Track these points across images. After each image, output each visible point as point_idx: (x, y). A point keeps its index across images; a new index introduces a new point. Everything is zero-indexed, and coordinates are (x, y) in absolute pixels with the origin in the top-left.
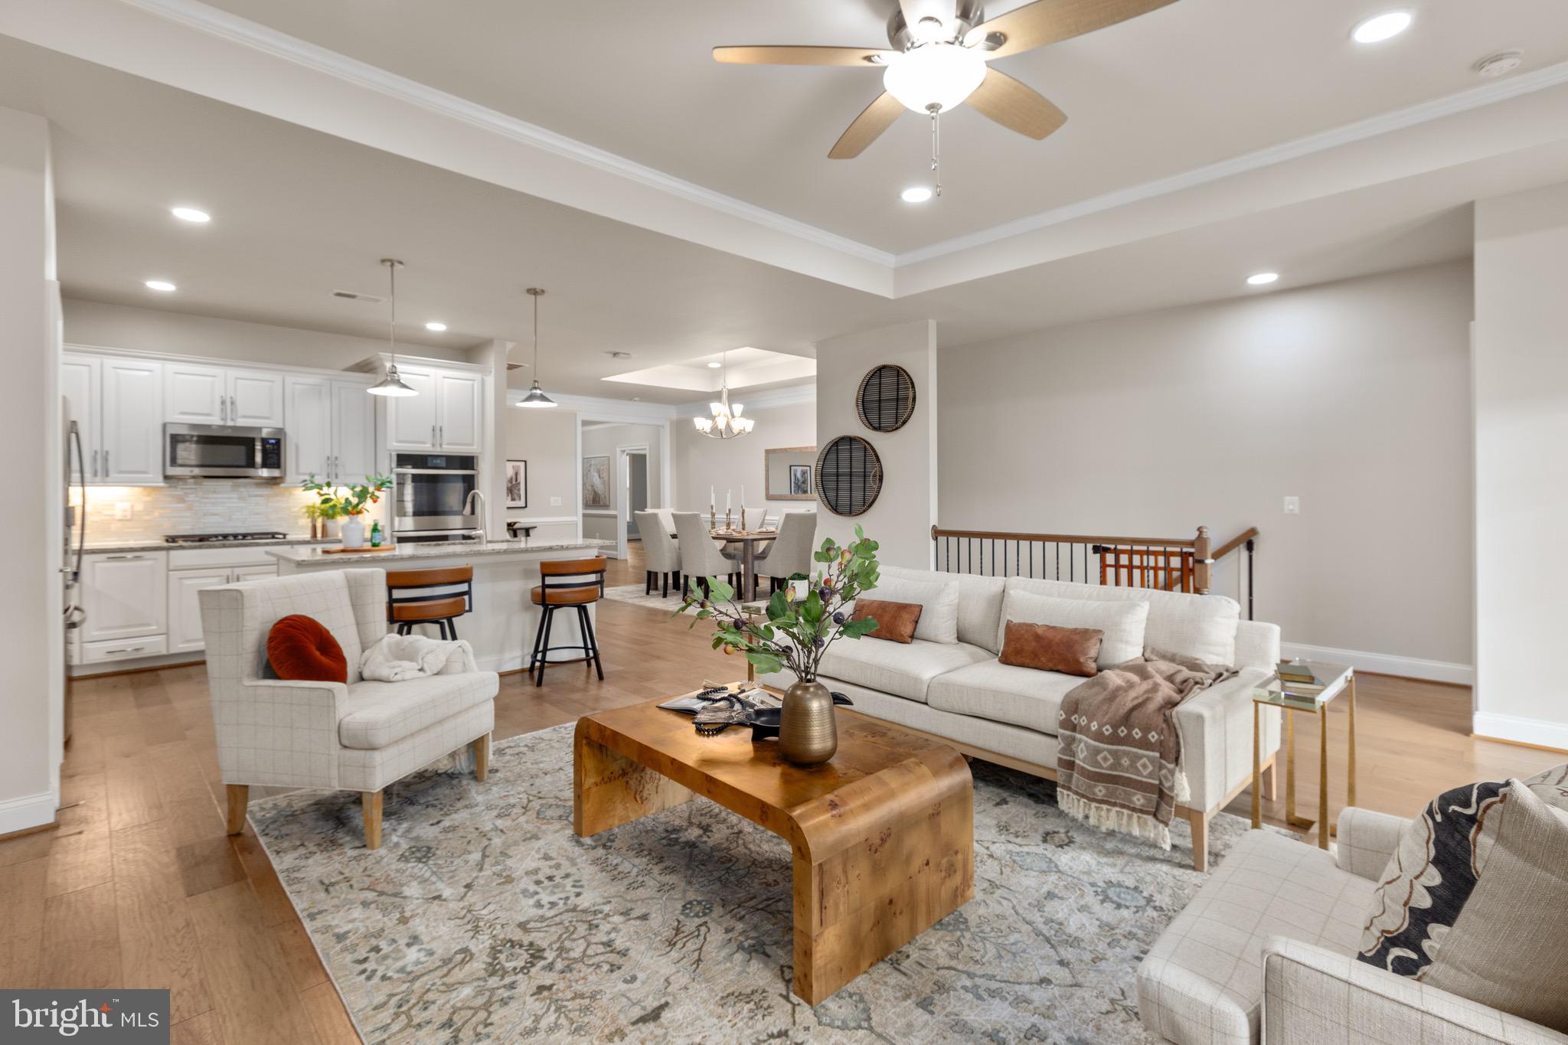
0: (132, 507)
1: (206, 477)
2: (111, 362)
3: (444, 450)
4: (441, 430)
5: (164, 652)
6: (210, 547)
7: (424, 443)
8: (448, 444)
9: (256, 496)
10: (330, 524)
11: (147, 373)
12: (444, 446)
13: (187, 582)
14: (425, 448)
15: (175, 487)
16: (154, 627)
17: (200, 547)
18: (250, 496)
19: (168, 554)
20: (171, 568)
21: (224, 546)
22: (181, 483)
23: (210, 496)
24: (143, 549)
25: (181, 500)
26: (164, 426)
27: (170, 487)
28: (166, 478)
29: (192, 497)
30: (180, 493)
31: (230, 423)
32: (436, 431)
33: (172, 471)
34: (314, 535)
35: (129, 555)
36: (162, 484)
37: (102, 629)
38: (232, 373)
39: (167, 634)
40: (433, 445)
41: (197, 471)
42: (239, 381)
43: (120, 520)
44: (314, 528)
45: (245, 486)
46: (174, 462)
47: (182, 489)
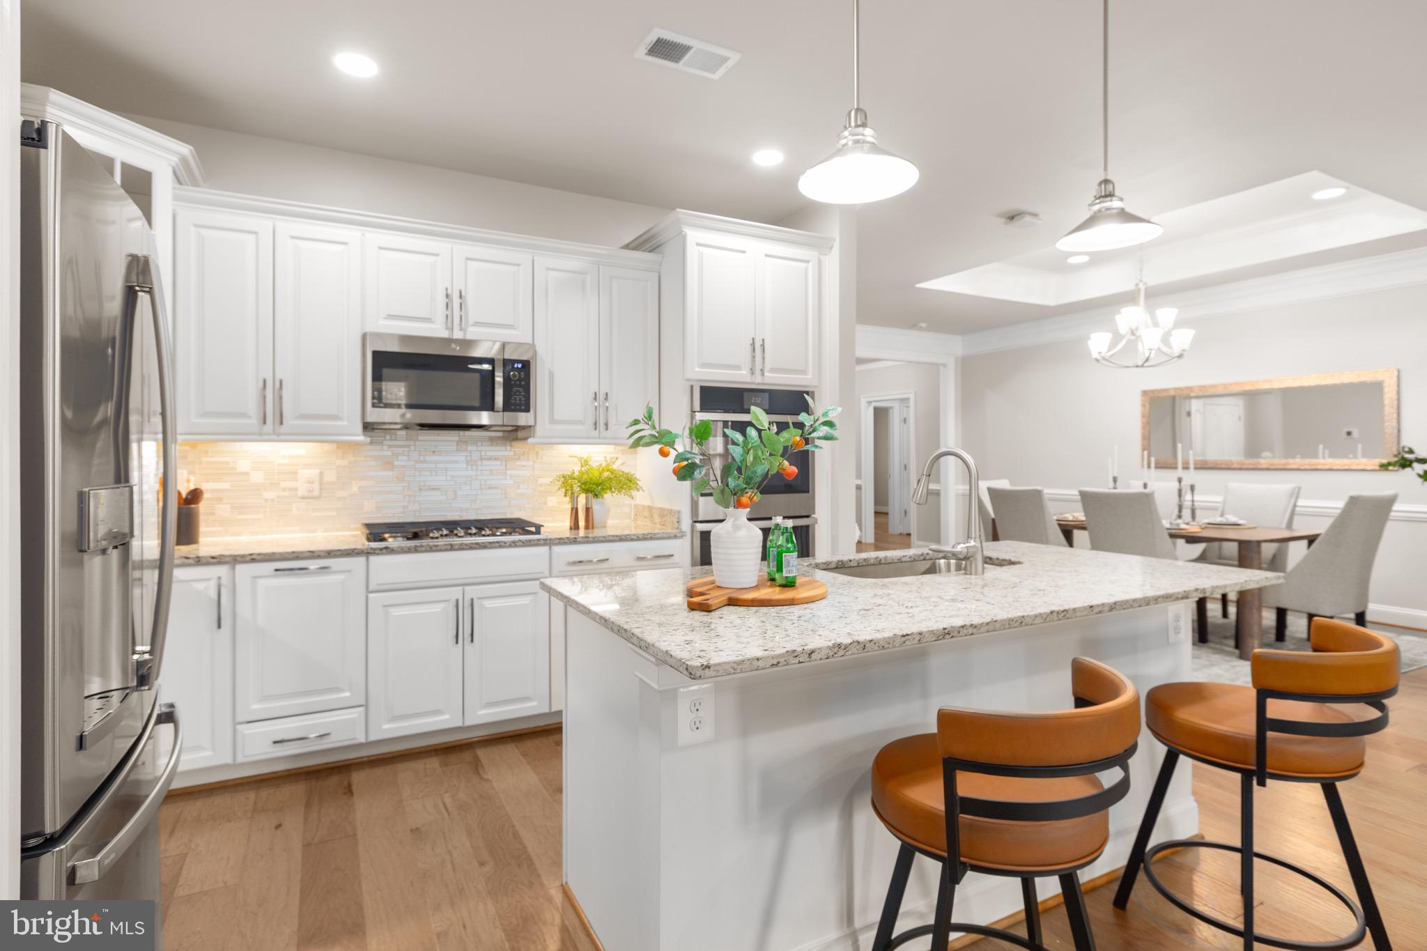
0: (321, 474)
1: (424, 426)
2: (287, 227)
3: (767, 381)
4: (763, 345)
5: (361, 739)
6: (431, 549)
7: (737, 368)
8: (773, 370)
9: (490, 459)
10: (596, 506)
11: (340, 248)
12: (766, 374)
13: (395, 612)
14: (739, 377)
15: (381, 443)
16: (347, 694)
17: (416, 550)
18: (482, 459)
19: (367, 560)
20: (371, 588)
21: (452, 548)
22: (388, 437)
23: (428, 458)
24: (330, 554)
25: (388, 464)
26: (364, 337)
27: (371, 443)
28: (368, 427)
29: (401, 461)
30: (389, 453)
31: (458, 335)
32: (756, 348)
33: (375, 415)
34: (575, 526)
35: (313, 565)
36: (361, 438)
37: (265, 699)
38: (463, 249)
39: (366, 706)
40: (752, 372)
41: (409, 415)
42: (471, 264)
43: (303, 498)
44: (575, 512)
45: (475, 442)
46: (379, 401)
47: (390, 446)
